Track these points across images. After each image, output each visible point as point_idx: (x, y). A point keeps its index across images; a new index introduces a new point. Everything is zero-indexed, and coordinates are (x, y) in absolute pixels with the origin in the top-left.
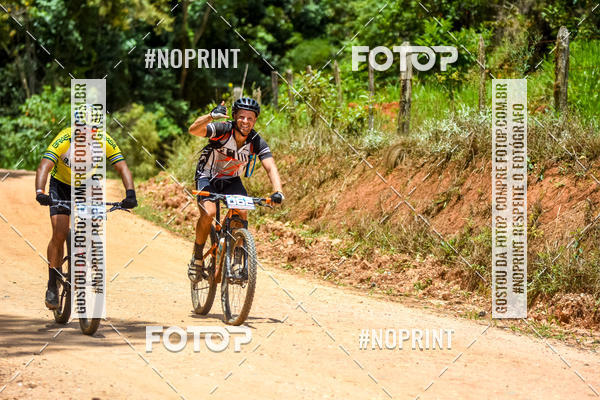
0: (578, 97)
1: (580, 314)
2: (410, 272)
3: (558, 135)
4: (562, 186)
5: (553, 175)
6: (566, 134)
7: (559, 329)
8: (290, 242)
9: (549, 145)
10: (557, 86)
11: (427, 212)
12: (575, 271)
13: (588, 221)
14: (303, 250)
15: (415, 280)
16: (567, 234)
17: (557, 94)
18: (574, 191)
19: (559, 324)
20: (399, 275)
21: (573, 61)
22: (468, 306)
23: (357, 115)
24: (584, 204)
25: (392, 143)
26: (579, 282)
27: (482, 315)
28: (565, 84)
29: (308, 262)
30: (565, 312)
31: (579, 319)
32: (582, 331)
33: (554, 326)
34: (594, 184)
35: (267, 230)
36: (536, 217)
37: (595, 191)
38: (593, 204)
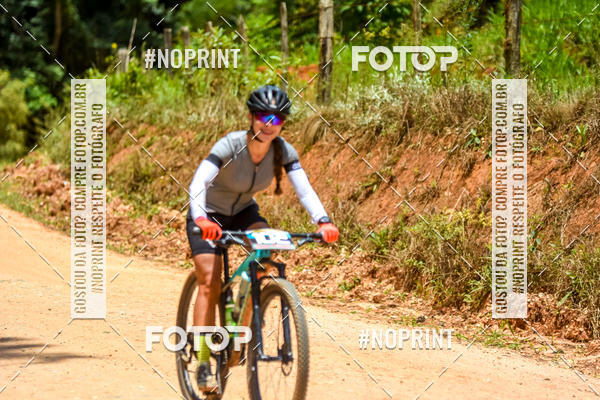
0: (534, 56)
1: (538, 318)
2: (334, 270)
7: (514, 336)
10: (508, 44)
11: (353, 198)
12: (532, 266)
13: (547, 206)
15: (340, 279)
17: (507, 54)
19: (513, 330)
20: (321, 274)
21: (526, 12)
22: (404, 310)
23: (268, 81)
24: (541, 185)
25: (310, 114)
27: (421, 320)
28: (518, 41)
31: (537, 325)
32: (541, 337)
33: (508, 333)
34: (554, 161)
35: (160, 221)
36: (484, 202)
37: (555, 169)
38: (553, 185)
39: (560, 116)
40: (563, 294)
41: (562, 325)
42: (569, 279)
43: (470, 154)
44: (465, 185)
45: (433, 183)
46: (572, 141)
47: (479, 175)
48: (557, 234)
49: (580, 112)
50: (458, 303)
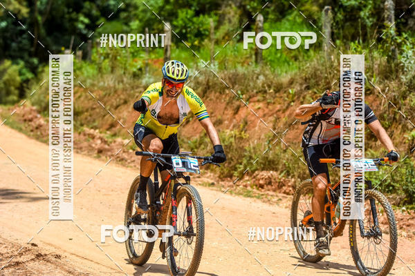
0: (269, 56)
1: (270, 183)
3: (257, 78)
4: (259, 108)
5: (254, 102)
6: (262, 78)
7: (258, 192)
8: (99, 142)
9: (252, 84)
12: (267, 158)
14: (106, 147)
16: (263, 136)
17: (256, 54)
18: (267, 111)
19: (258, 189)
22: (205, 180)
23: (139, 67)
24: (272, 119)
26: (269, 164)
27: (213, 184)
29: (109, 153)
30: (261, 182)
31: (269, 187)
32: (271, 193)
33: (255, 190)
34: (278, 107)
35: (85, 135)
36: (244, 127)
37: (279, 111)
38: (278, 118)
39: (281, 84)
40: (282, 172)
41: (281, 187)
42: (285, 164)
43: (238, 103)
44: (235, 118)
45: (219, 117)
46: (287, 97)
47: (242, 113)
48: (280, 142)
49: (291, 83)
50: (231, 176)
